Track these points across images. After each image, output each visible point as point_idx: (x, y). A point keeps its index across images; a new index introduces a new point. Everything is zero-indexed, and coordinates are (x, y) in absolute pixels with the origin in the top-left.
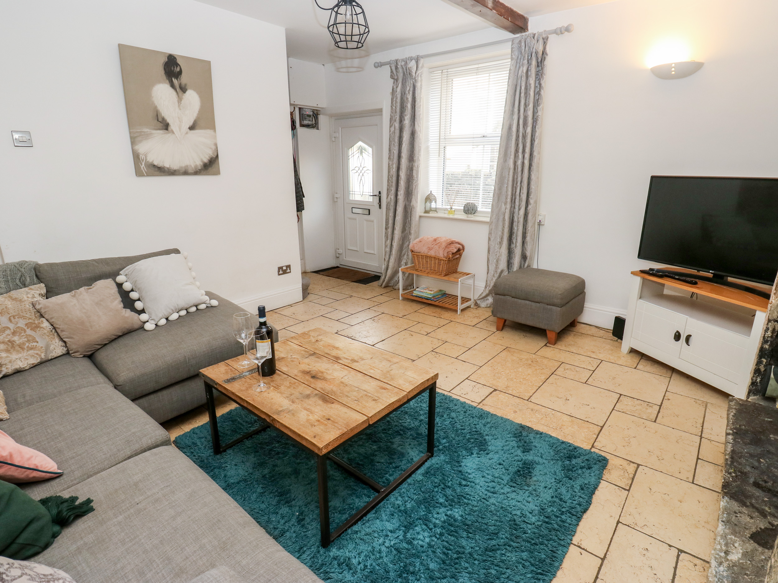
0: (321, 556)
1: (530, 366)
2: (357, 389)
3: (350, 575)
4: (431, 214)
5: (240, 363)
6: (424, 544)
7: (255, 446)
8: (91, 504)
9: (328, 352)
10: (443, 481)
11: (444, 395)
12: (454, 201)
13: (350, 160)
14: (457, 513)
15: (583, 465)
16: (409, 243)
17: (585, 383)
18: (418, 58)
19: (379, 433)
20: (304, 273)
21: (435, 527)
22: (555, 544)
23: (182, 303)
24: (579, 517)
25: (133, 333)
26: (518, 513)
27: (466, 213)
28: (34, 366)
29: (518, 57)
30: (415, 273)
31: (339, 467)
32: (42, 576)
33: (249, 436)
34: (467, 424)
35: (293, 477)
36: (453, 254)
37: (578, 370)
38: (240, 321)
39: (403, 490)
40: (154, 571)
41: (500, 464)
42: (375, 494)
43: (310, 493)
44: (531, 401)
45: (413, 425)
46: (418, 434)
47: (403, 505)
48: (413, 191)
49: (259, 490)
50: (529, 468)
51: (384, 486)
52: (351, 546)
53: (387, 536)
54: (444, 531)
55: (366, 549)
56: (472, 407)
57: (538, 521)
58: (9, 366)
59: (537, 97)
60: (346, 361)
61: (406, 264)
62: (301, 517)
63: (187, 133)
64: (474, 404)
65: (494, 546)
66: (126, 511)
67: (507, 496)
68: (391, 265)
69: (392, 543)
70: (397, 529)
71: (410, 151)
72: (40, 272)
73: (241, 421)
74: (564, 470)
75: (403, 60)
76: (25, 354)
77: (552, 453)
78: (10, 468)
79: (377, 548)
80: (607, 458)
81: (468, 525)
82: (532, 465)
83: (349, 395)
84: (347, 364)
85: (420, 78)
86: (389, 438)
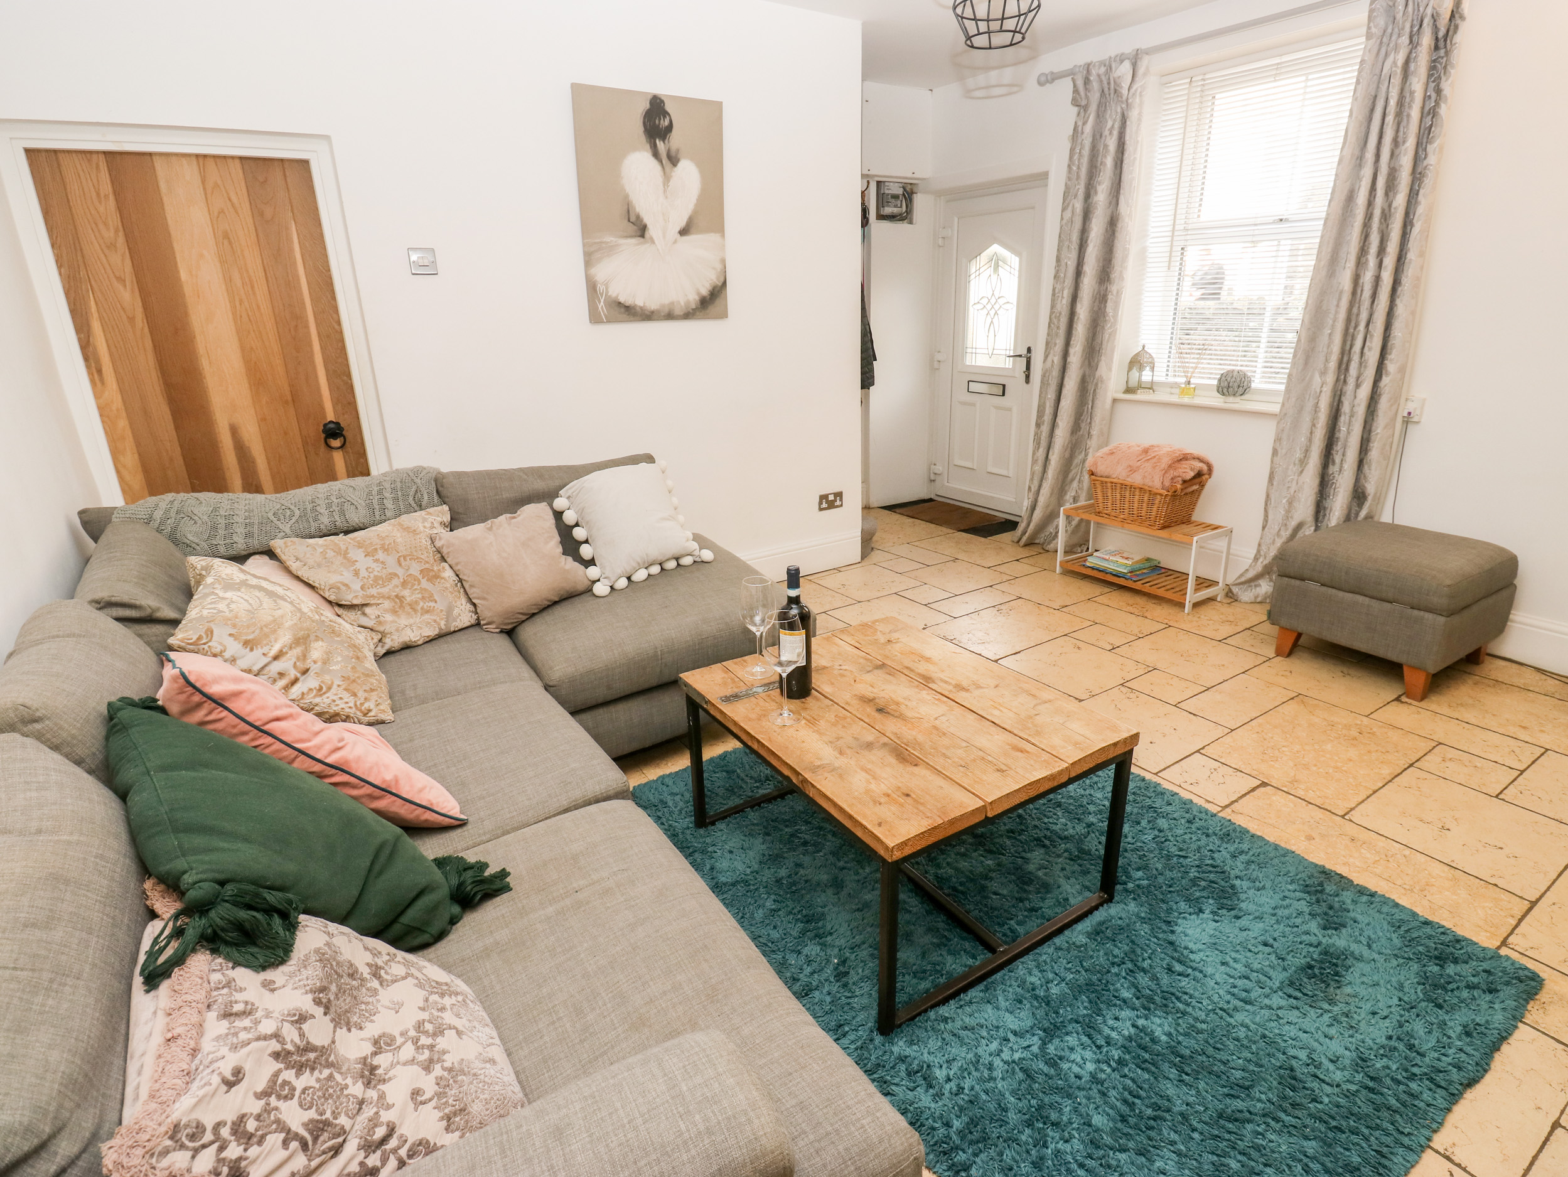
0: (876, 1049)
1: (1355, 742)
2: (964, 744)
3: (929, 1099)
4: (1140, 396)
5: (748, 669)
6: (1083, 1073)
7: (765, 824)
8: (508, 880)
9: (911, 665)
10: (1131, 955)
11: (1143, 780)
12: (1196, 368)
13: (972, 283)
14: (1160, 1026)
15: (1475, 980)
16: (1086, 455)
17: (1497, 797)
18: (1137, 54)
19: (1001, 836)
20: (866, 508)
21: (1108, 1044)
22: (1388, 1140)
23: (655, 553)
24: (1453, 1095)
25: (576, 598)
26: (1303, 1055)
27: (1223, 394)
28: (430, 641)
29: (1385, 31)
30: (1093, 519)
31: (919, 889)
32: (434, 984)
33: (756, 803)
34: (1194, 846)
35: (830, 892)
36: (1184, 482)
37: (1479, 765)
38: (754, 592)
39: (1044, 957)
40: (598, 1012)
41: (1265, 944)
42: (985, 954)
43: (860, 928)
44: (1351, 820)
45: (1071, 831)
46: (1081, 851)
47: (1042, 986)
48: (1104, 347)
49: (769, 904)
50: (1336, 965)
51: (1006, 943)
52: (934, 1044)
53: (1007, 1040)
54: (1127, 1057)
55: (963, 1055)
56: (1206, 812)
57: (1348, 1081)
58: (394, 637)
59: (1428, 121)
60: (945, 685)
61: (1075, 499)
62: (841, 968)
63: (675, 242)
64: (1213, 809)
65: (1241, 1111)
66: (559, 901)
67: (1278, 1015)
68: (1042, 500)
69: (1017, 1056)
70: (1027, 1031)
71: (1105, 260)
72: (442, 486)
73: (742, 775)
74: (1424, 984)
75: (1102, 63)
76: (418, 620)
77: (1397, 942)
78: (395, 801)
79: (986, 1059)
80: (1541, 974)
81: (1182, 1057)
82: (1345, 960)
83: (948, 753)
84: (946, 693)
85: (1137, 100)
86: (1021, 849)
